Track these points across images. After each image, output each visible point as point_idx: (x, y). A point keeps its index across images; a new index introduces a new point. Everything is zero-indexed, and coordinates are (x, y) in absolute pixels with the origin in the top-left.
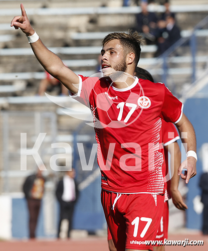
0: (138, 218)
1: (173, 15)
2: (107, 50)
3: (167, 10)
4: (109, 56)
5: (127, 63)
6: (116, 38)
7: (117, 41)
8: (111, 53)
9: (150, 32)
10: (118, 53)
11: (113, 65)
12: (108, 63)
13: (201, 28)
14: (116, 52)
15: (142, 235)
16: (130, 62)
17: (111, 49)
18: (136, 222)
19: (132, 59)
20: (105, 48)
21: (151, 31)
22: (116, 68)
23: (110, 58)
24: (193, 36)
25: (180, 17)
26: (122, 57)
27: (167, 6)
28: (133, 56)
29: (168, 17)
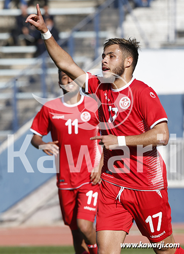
0: (149, 217)
1: (52, 18)
2: (107, 54)
3: (46, 13)
4: (109, 59)
5: (125, 66)
6: (116, 43)
7: (117, 46)
8: (111, 57)
9: (30, 34)
10: (117, 57)
11: (112, 68)
12: (107, 66)
13: (79, 30)
14: (115, 56)
15: (159, 229)
16: (128, 65)
17: (111, 53)
18: (149, 220)
19: (130, 62)
20: (106, 53)
21: (30, 32)
22: (115, 71)
23: (109, 61)
24: (71, 38)
25: (58, 20)
26: (121, 61)
27: (46, 9)
28: (131, 60)
29: (47, 19)
